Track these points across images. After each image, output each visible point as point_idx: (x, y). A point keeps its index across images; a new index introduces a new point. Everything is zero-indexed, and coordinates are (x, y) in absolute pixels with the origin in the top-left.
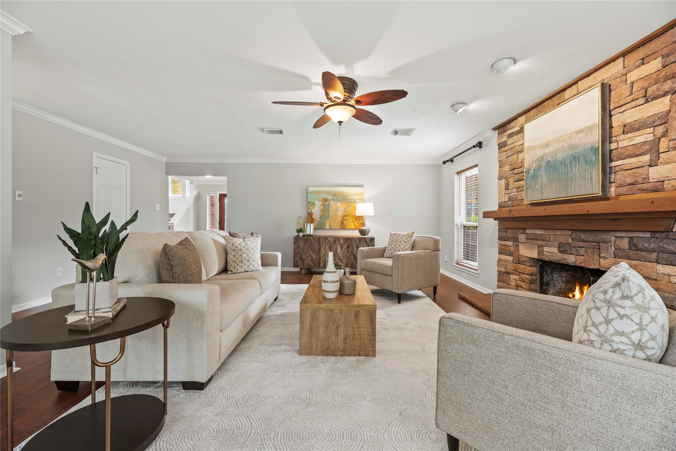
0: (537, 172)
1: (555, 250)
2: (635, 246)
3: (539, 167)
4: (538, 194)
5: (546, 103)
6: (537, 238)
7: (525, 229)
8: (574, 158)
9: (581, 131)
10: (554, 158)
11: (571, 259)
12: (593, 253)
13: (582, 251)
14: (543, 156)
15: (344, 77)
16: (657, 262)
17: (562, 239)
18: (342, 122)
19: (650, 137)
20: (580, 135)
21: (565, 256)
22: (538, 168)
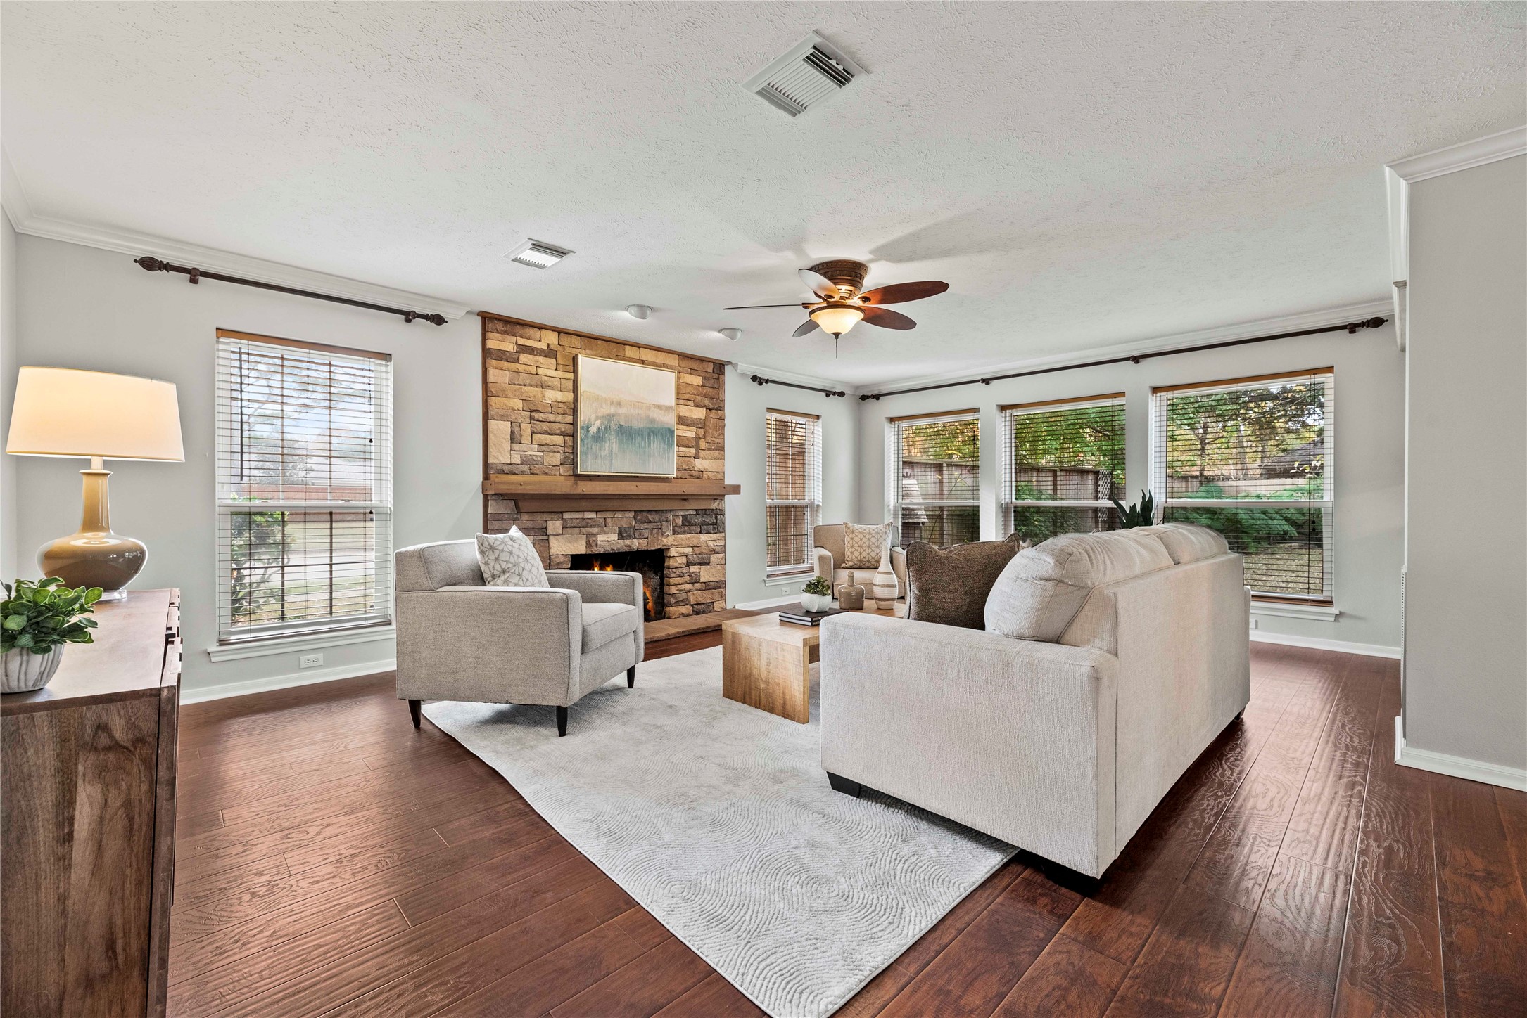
0: (604, 434)
1: (615, 537)
2: (688, 521)
3: (607, 429)
4: (604, 464)
5: (599, 342)
6: (585, 524)
7: (562, 513)
8: (653, 432)
9: (659, 407)
10: (629, 425)
11: (635, 544)
12: (658, 534)
13: (646, 533)
14: (613, 415)
15: (822, 264)
16: (701, 533)
17: (624, 523)
18: (840, 333)
19: (693, 435)
20: (657, 410)
21: (628, 542)
22: (605, 428)
